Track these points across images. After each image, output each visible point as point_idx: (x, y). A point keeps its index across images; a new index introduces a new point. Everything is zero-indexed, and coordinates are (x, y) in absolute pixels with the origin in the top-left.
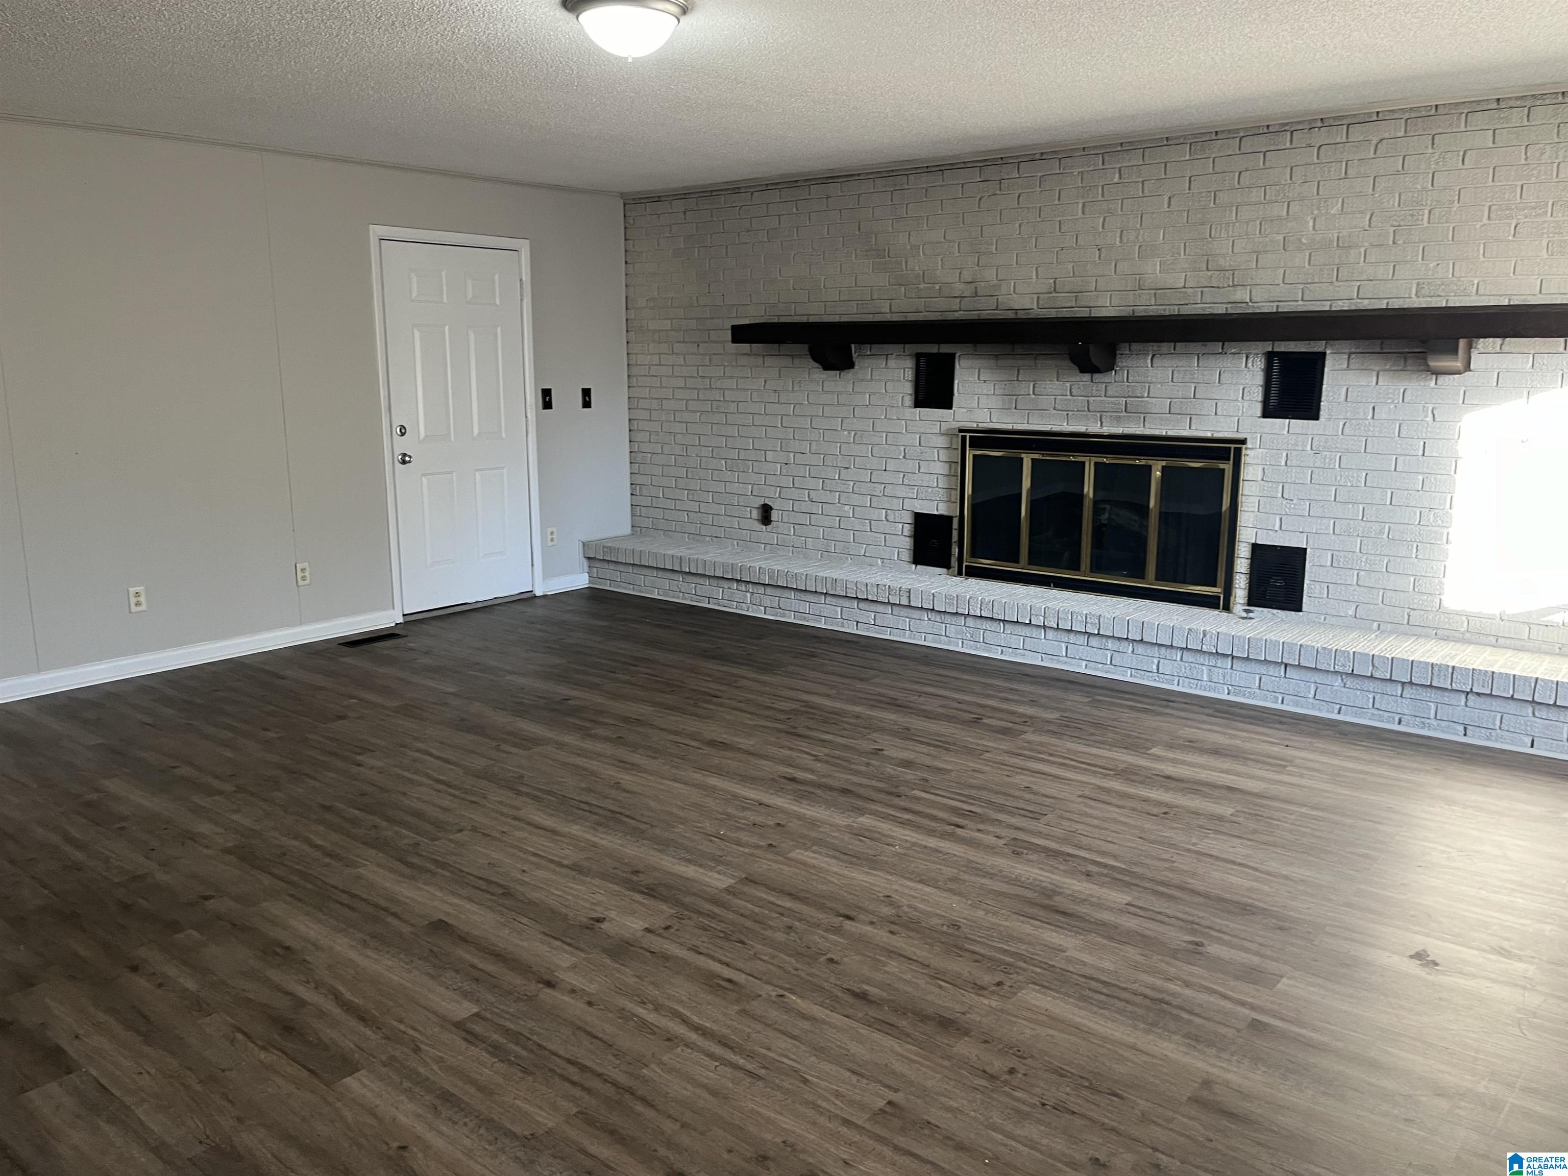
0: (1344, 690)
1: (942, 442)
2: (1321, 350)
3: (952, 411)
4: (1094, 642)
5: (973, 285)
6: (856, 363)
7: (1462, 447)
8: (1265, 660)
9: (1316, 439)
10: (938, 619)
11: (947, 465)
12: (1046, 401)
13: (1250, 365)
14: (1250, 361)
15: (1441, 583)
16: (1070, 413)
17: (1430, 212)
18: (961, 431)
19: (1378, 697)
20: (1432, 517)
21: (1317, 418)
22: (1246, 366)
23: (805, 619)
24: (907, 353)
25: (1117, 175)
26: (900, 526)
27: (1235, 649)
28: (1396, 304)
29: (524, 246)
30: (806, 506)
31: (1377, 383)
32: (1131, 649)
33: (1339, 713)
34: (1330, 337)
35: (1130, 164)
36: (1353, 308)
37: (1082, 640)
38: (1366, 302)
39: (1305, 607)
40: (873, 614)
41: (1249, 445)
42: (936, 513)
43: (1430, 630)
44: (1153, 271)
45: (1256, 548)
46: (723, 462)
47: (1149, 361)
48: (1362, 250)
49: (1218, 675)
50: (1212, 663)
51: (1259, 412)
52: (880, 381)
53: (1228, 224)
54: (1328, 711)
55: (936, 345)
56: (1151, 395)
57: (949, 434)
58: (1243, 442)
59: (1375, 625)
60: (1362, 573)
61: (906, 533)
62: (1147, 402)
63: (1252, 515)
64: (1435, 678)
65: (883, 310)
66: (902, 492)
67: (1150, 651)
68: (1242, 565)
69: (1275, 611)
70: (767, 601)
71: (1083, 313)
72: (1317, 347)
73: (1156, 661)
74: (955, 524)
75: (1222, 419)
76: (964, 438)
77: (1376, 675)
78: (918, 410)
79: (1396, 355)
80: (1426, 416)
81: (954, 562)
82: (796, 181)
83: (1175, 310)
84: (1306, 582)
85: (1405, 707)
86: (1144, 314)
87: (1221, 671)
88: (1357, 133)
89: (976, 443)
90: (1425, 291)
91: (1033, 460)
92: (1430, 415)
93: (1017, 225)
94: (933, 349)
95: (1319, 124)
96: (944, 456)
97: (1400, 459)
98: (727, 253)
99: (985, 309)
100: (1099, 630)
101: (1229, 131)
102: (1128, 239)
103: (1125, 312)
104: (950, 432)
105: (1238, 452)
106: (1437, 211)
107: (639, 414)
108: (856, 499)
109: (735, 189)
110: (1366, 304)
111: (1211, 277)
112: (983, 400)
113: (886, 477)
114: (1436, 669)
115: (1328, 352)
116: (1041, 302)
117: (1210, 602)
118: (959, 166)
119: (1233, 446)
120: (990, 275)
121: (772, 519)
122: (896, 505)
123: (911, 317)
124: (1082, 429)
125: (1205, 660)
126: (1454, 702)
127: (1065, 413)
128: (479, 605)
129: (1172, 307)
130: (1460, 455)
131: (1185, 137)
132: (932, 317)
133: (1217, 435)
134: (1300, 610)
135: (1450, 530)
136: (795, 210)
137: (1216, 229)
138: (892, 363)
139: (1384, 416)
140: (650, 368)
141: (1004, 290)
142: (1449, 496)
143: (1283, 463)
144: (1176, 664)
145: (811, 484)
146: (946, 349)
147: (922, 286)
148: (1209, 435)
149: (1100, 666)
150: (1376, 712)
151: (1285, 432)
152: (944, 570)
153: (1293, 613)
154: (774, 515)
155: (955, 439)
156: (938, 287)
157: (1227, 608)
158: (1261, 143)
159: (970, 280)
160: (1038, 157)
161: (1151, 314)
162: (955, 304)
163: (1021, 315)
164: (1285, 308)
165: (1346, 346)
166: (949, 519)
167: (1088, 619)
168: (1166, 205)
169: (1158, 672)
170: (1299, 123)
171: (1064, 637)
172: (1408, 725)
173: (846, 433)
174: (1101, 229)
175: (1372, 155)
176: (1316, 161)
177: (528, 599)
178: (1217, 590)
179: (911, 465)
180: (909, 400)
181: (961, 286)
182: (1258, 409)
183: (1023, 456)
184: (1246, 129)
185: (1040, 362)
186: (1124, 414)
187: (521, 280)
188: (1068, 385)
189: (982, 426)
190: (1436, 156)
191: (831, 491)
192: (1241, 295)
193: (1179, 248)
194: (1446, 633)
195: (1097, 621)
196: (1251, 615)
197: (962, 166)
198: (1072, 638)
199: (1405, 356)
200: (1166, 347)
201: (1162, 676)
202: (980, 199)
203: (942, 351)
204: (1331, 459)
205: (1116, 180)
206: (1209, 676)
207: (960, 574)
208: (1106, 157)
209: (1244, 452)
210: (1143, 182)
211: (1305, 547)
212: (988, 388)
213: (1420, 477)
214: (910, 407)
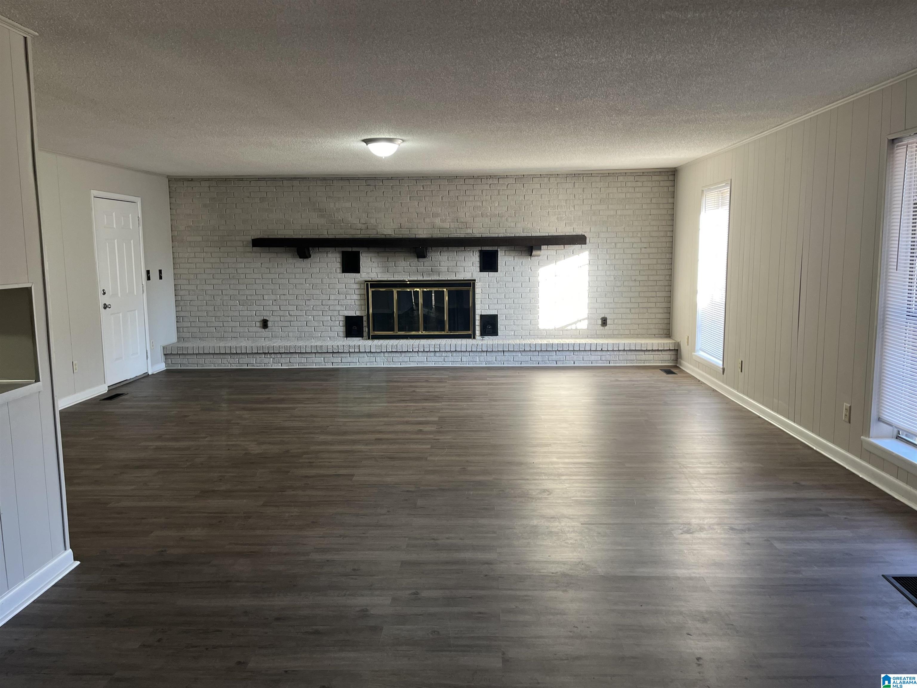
0: (522, 356)
1: (356, 286)
2: (496, 249)
3: (360, 274)
4: (437, 354)
5: (366, 225)
6: (312, 256)
7: (540, 279)
8: (498, 351)
9: (497, 278)
10: (371, 356)
11: (359, 296)
12: (400, 269)
13: (474, 254)
14: (474, 253)
15: (538, 321)
16: (410, 273)
17: (524, 207)
18: (366, 281)
19: (532, 357)
20: (533, 301)
21: (497, 271)
22: (473, 255)
23: (305, 365)
24: (337, 250)
25: (422, 188)
26: (338, 322)
27: (488, 348)
28: (517, 235)
29: (138, 200)
30: (287, 318)
31: (514, 260)
32: (451, 355)
33: (521, 364)
34: (499, 246)
35: (427, 184)
36: (505, 236)
37: (433, 354)
38: (509, 234)
39: (499, 334)
40: (340, 358)
41: (476, 281)
42: (355, 315)
43: (536, 336)
44: (437, 221)
45: (482, 316)
46: (238, 302)
47: (439, 254)
48: (506, 218)
49: (482, 359)
50: (480, 354)
51: (479, 270)
52: (324, 262)
53: (463, 207)
54: (518, 364)
55: (351, 248)
56: (441, 265)
57: (360, 283)
58: (475, 280)
59: (520, 337)
60: (515, 321)
61: (341, 324)
62: (439, 268)
63: (479, 305)
64: (548, 348)
65: (324, 234)
66: (338, 308)
67: (458, 354)
68: (478, 323)
69: (489, 337)
70: (283, 361)
71: (413, 236)
72: (495, 248)
73: (460, 357)
74: (365, 319)
75: (466, 273)
76: (367, 284)
77: (531, 350)
78: (343, 274)
79: (518, 251)
80: (529, 270)
81: (365, 334)
82: (275, 178)
83: (447, 236)
84: (499, 326)
85: (539, 359)
86: (436, 237)
87: (483, 357)
88: (501, 181)
89: (372, 286)
90: (525, 231)
91: (398, 291)
92: (530, 269)
93: (383, 203)
94: (349, 249)
95: (489, 177)
96: (357, 292)
97: (523, 283)
98: (236, 207)
99: (372, 234)
100: (440, 349)
101: (461, 176)
102: (428, 210)
103: (429, 236)
104: (359, 282)
105: (474, 284)
106: (526, 207)
107: (180, 282)
108: (314, 313)
109: (240, 179)
110: (508, 235)
111: (459, 225)
112: (374, 270)
113: (330, 303)
114: (548, 345)
115: (499, 250)
116: (395, 232)
117: (468, 337)
118: (356, 179)
119: (472, 282)
120: (373, 221)
121: (269, 325)
122: (336, 313)
123: (337, 237)
124: (416, 279)
125: (478, 354)
126: (553, 354)
127: (408, 273)
128: (131, 381)
129: (446, 235)
130: (539, 281)
131: (446, 177)
132: (348, 237)
133: (465, 279)
134: (498, 335)
135: (539, 304)
136: (275, 190)
137: (459, 209)
138: (330, 255)
139: (517, 270)
140: (188, 259)
141: (380, 227)
142: (537, 294)
143: (488, 287)
144: (467, 357)
145: (290, 308)
146: (355, 249)
147: (342, 224)
148: (462, 279)
149: (440, 363)
150: (532, 362)
151: (488, 276)
152: (361, 338)
153: (495, 337)
154: (270, 324)
155: (362, 285)
156: (350, 225)
157: (474, 338)
158: (472, 181)
159: (364, 223)
160: (390, 178)
161: (439, 237)
162: (358, 232)
163: (388, 237)
164: (484, 236)
165: (504, 248)
166: (361, 317)
167: (435, 346)
168: (441, 199)
169: (461, 361)
170: (483, 176)
171: (426, 354)
172: (541, 364)
173: (308, 285)
174: (417, 206)
175: (506, 188)
176: (489, 189)
177: (146, 376)
178: (470, 332)
179: (342, 297)
180: (339, 270)
181: (360, 225)
182: (478, 269)
183: (393, 290)
184: (466, 176)
185: (397, 254)
186: (431, 272)
187: (138, 217)
188: (409, 262)
189: (374, 279)
190: (525, 190)
191: (301, 310)
192: (469, 231)
193: (447, 214)
194: (541, 336)
195: (439, 347)
196: (484, 339)
197: (358, 179)
198: (429, 354)
199: (521, 251)
200: (445, 249)
201: (463, 362)
202: (367, 192)
203: (353, 250)
204: (503, 285)
205: (422, 189)
206: (479, 360)
207: (369, 339)
208: (417, 181)
209: (476, 284)
210: (432, 191)
211: (497, 314)
212: (375, 265)
213: (529, 289)
214: (340, 273)
